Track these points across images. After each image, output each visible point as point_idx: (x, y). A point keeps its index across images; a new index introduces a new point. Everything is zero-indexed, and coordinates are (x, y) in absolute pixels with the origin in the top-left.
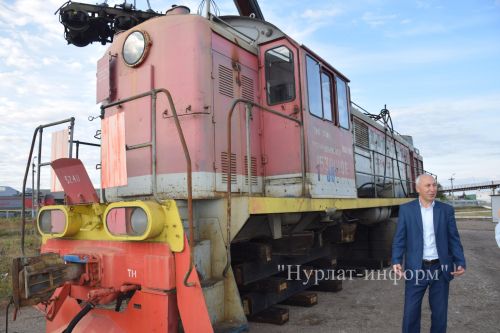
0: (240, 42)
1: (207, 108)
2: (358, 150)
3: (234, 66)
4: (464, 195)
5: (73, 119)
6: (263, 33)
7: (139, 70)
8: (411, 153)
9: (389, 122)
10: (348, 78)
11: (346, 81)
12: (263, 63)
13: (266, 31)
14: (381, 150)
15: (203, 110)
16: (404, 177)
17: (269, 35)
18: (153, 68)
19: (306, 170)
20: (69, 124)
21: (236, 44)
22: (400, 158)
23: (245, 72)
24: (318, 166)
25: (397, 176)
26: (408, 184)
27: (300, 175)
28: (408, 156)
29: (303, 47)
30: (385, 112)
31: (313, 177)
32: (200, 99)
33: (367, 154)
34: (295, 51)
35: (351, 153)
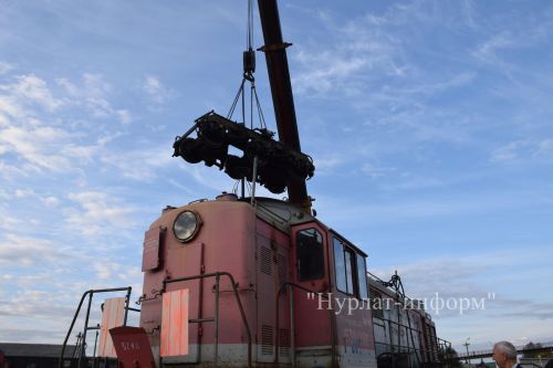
0: (278, 225)
1: (251, 285)
2: (375, 320)
3: (272, 246)
4: (482, 363)
5: (130, 289)
6: (295, 215)
7: (189, 246)
8: (423, 319)
9: (400, 289)
10: (366, 252)
11: (364, 256)
12: (294, 242)
13: (298, 214)
14: (394, 319)
15: (248, 287)
16: (417, 346)
17: (301, 217)
18: (203, 246)
19: (335, 342)
20: (126, 292)
21: (274, 227)
22: (412, 326)
23: (280, 251)
24: (344, 339)
25: (411, 345)
26: (422, 352)
27: (330, 347)
28: (420, 323)
29: (331, 231)
30: (396, 278)
31: (341, 349)
32: (247, 278)
33: (381, 322)
34: (324, 234)
35: (370, 322)
